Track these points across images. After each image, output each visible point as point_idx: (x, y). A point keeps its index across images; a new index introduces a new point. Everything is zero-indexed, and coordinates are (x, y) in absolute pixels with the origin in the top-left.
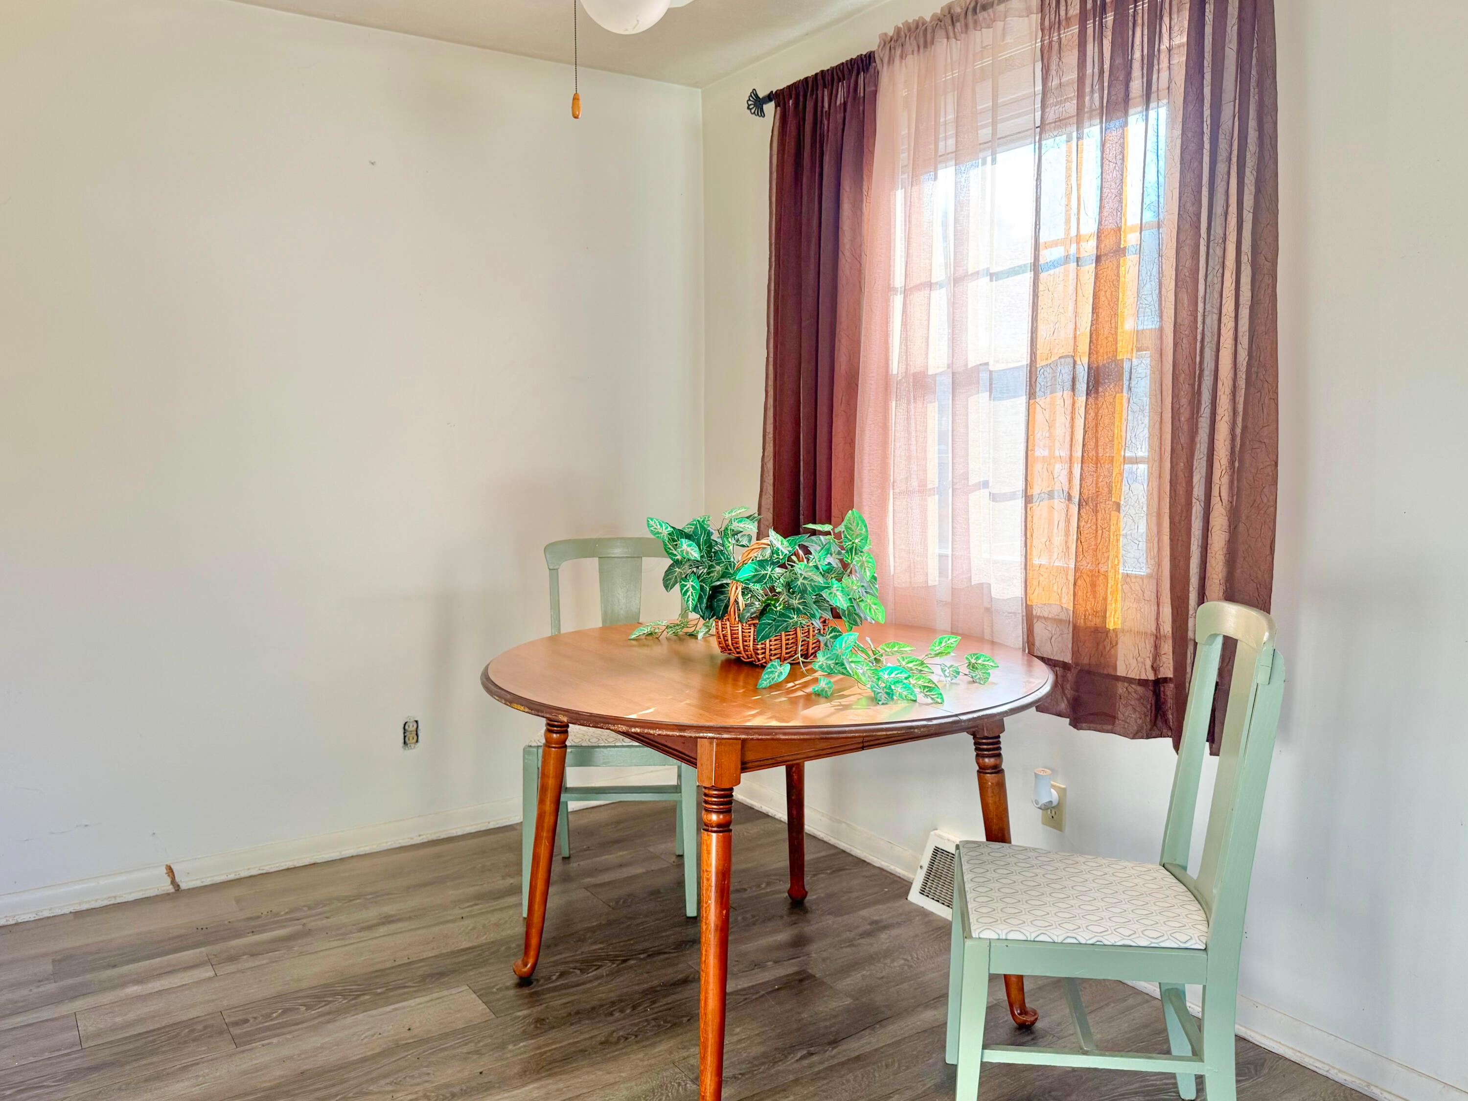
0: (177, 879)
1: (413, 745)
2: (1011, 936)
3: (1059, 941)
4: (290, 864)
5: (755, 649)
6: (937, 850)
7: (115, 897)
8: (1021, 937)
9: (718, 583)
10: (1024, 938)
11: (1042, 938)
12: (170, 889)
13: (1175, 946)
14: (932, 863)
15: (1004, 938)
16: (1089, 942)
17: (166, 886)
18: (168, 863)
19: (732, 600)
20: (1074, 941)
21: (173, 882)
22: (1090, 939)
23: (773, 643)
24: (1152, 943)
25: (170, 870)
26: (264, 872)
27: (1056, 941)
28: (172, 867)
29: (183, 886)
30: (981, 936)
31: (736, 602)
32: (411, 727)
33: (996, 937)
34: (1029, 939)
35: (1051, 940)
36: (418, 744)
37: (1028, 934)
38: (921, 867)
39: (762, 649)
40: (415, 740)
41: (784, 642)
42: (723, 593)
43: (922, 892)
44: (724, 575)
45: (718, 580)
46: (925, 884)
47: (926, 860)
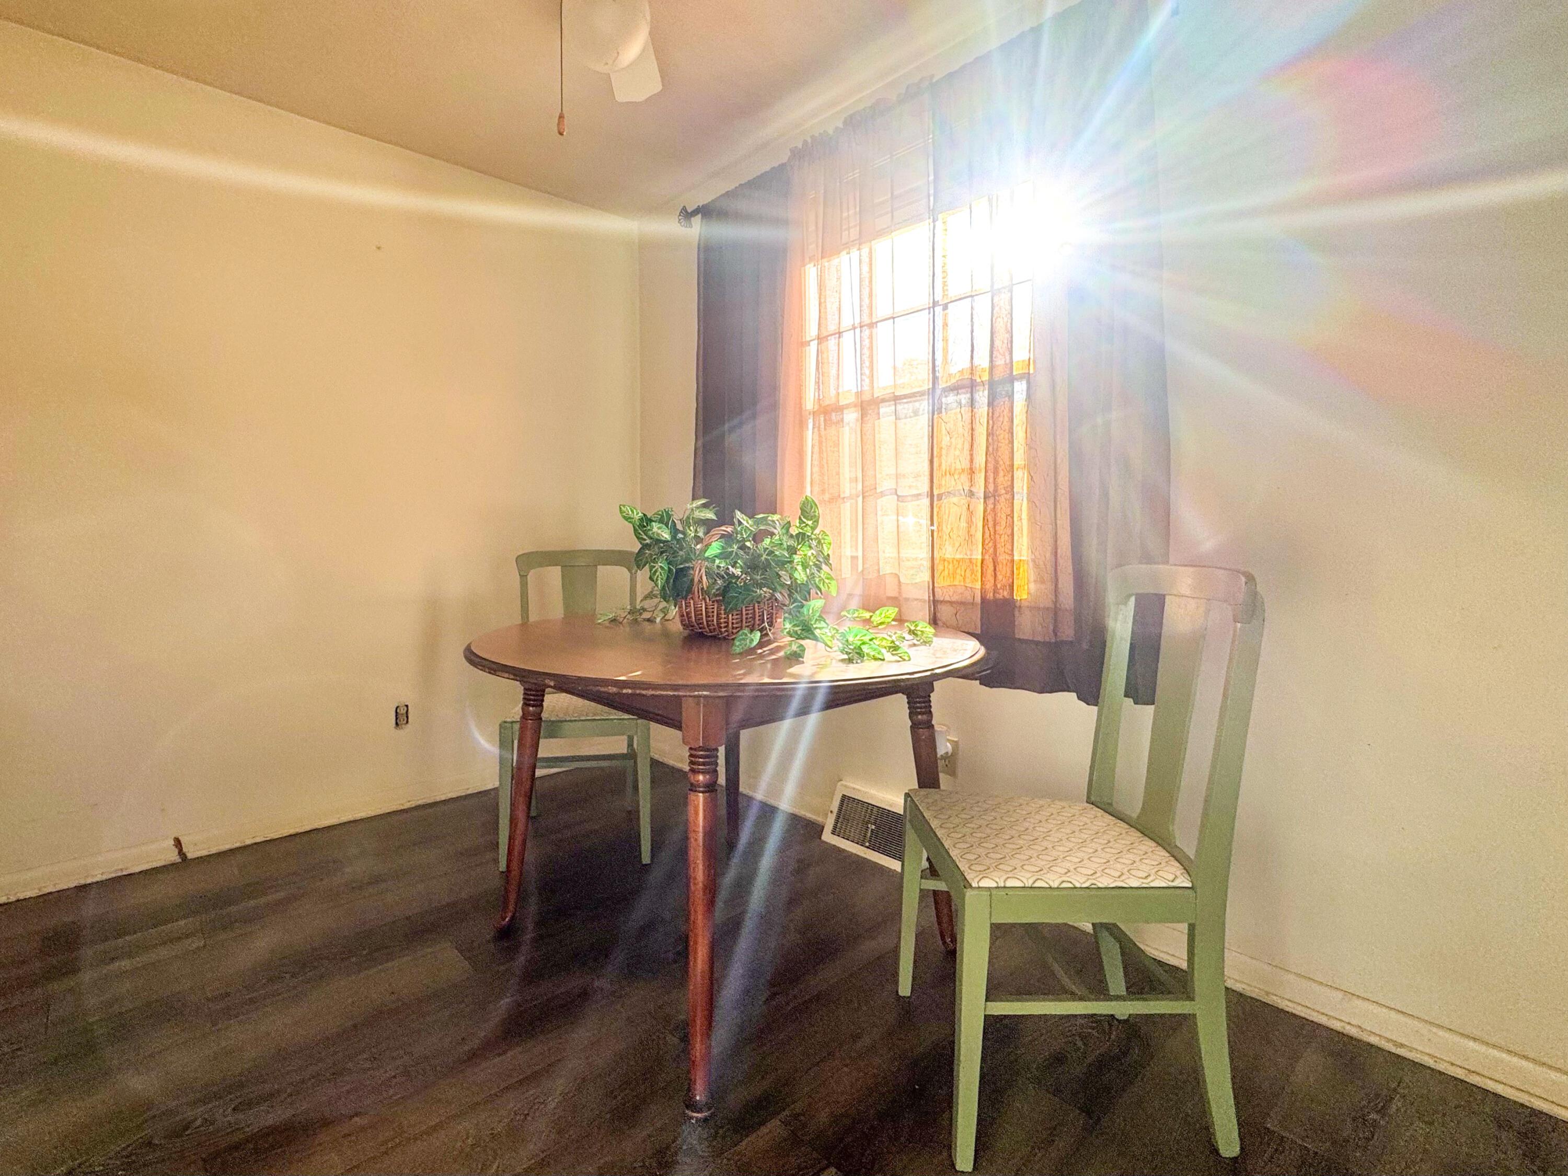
0: (184, 850)
1: (403, 726)
2: (1009, 883)
3: (1056, 886)
4: (292, 831)
5: (719, 623)
6: (844, 796)
7: (122, 870)
8: (1018, 884)
9: (682, 566)
10: (1022, 885)
11: (1039, 884)
12: (178, 859)
13: (1165, 885)
14: (840, 810)
15: (1002, 885)
16: (1084, 885)
17: (174, 857)
18: (176, 835)
19: (696, 580)
20: (1070, 885)
21: (181, 853)
22: (1084, 883)
23: (734, 617)
24: (1143, 883)
25: (178, 843)
26: (268, 839)
27: (1053, 886)
28: (180, 838)
29: (190, 856)
30: (981, 885)
31: (700, 581)
32: (403, 711)
33: (995, 885)
34: (1027, 885)
35: (1048, 886)
36: (408, 725)
37: (1025, 881)
38: (831, 812)
39: (725, 622)
40: (405, 722)
41: (744, 617)
42: (685, 576)
43: (833, 833)
44: (686, 561)
45: (681, 564)
46: (835, 827)
47: (835, 806)
